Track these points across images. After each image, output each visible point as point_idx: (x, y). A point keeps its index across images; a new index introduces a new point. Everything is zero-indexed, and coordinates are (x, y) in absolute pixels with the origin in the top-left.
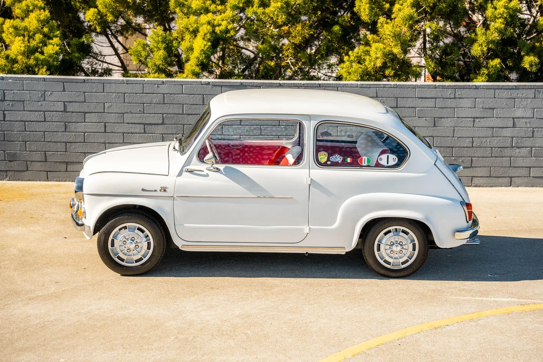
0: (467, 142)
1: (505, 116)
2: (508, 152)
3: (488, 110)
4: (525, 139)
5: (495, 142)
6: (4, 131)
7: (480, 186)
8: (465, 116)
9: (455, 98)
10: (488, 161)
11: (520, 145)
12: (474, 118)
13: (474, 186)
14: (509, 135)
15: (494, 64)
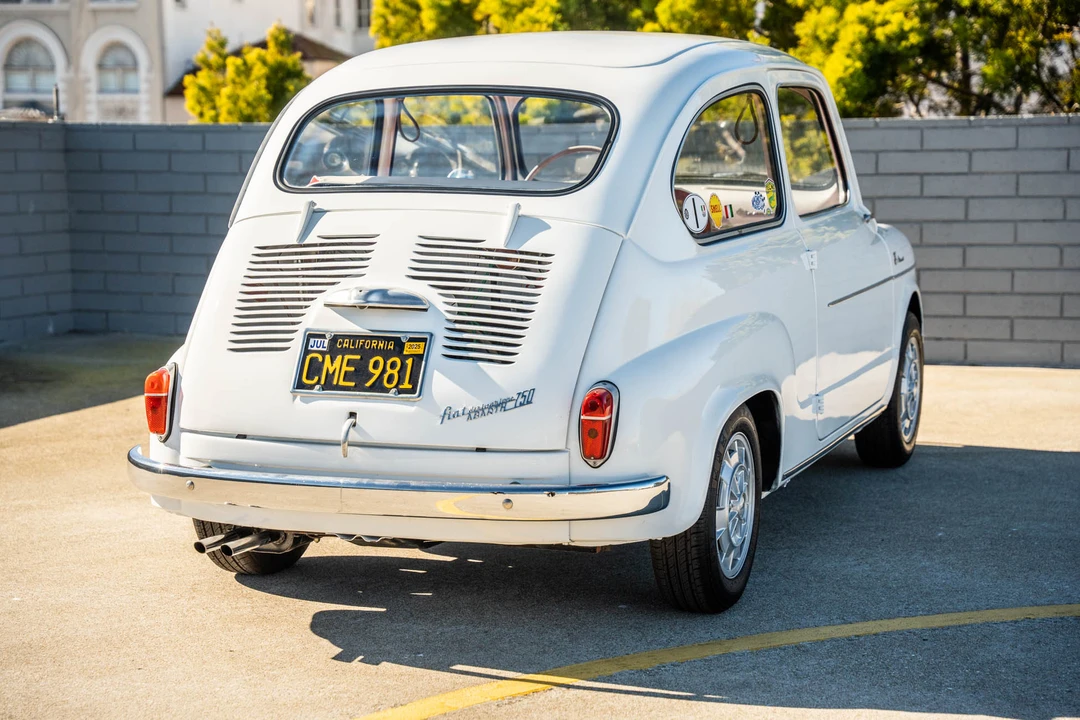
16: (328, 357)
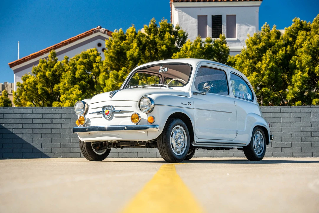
0: (288, 134)
1: (307, 121)
2: (310, 139)
3: (298, 118)
4: (318, 133)
5: (302, 134)
6: (61, 133)
7: (297, 157)
8: (286, 121)
9: (281, 112)
10: (301, 144)
11: (315, 135)
12: (291, 122)
13: (294, 157)
14: (309, 131)
15: (298, 103)
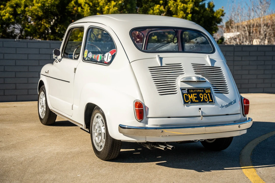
16: (189, 95)
